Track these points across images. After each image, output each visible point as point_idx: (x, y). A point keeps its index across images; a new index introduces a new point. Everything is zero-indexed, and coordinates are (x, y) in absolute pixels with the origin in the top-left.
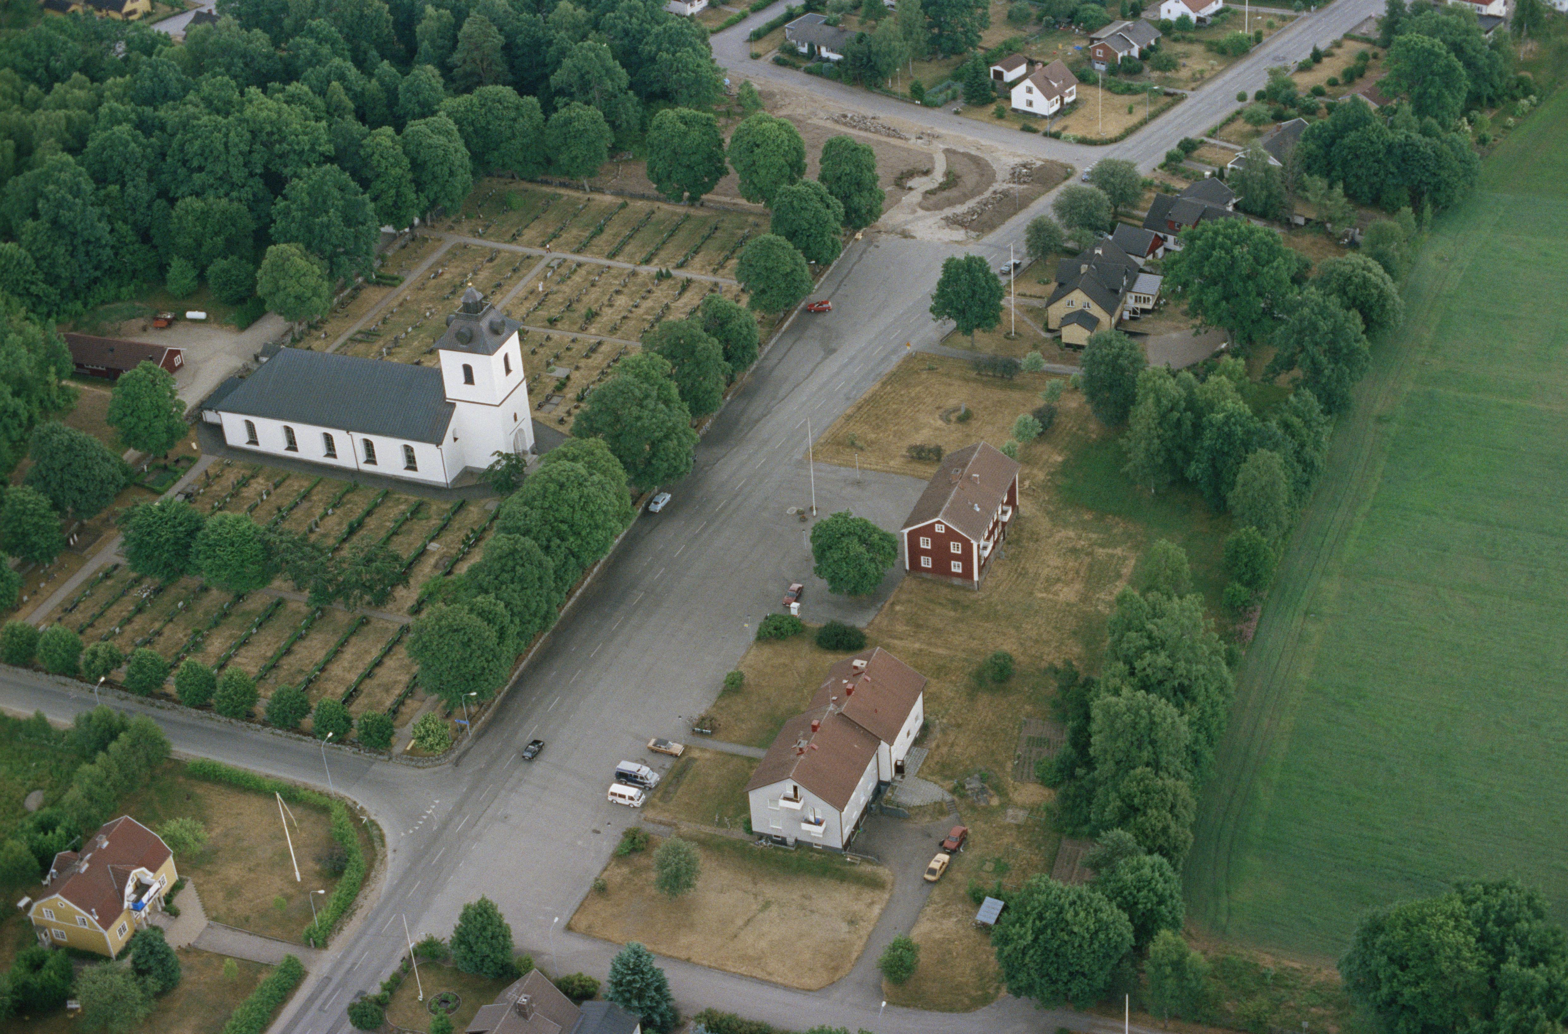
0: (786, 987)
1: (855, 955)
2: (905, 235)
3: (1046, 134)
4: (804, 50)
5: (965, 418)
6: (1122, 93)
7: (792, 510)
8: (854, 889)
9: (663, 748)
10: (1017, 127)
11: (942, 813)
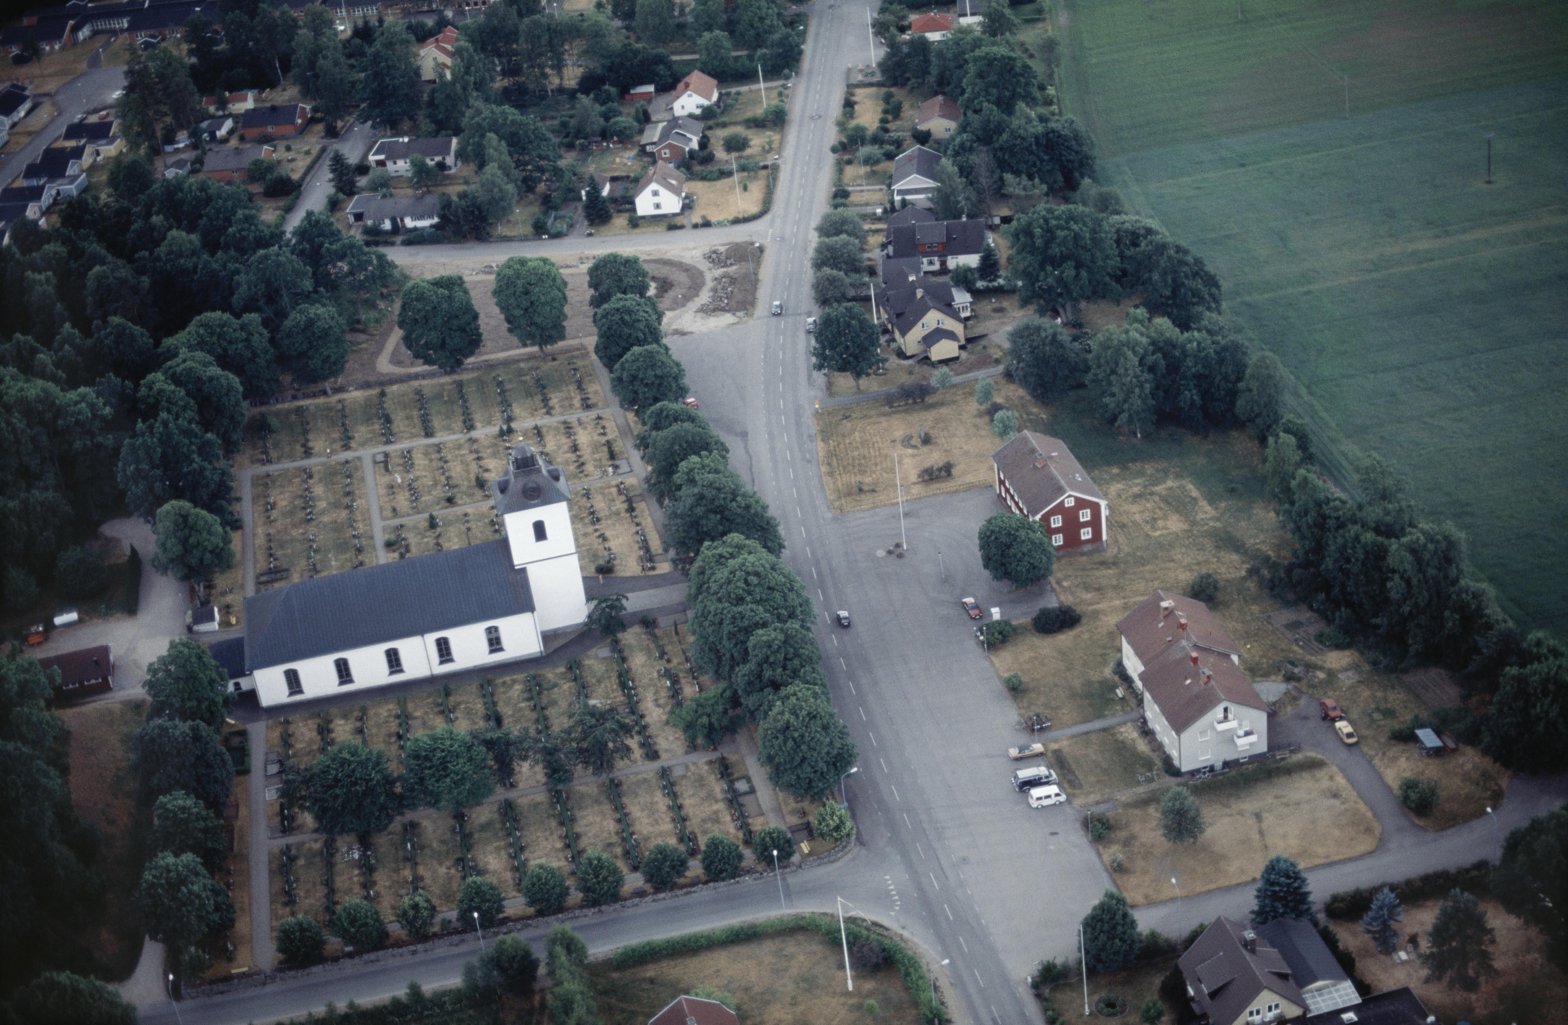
0: (1350, 860)
1: (1369, 814)
2: (683, 334)
3: (696, 226)
4: (387, 225)
5: (926, 440)
6: (718, 178)
7: (881, 553)
8: (1305, 775)
9: (1027, 753)
10: (664, 228)
11: (1295, 699)
